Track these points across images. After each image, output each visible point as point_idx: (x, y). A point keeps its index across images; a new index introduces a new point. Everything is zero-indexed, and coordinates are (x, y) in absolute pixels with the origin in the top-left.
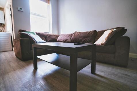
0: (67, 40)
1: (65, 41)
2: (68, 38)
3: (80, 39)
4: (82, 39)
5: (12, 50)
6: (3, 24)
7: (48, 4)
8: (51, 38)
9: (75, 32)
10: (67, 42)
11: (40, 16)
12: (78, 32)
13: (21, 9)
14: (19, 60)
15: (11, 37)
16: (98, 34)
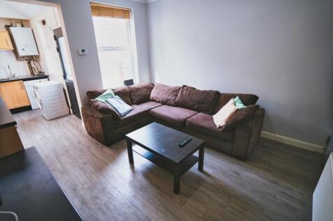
0: (168, 100)
1: (164, 103)
2: (170, 97)
3: (191, 103)
4: (194, 105)
5: (68, 113)
6: (36, 56)
7: (128, 20)
8: (139, 95)
9: (184, 86)
10: (169, 105)
11: (114, 49)
12: (188, 87)
13: (83, 51)
14: (100, 145)
15: (64, 90)
16: (221, 99)
